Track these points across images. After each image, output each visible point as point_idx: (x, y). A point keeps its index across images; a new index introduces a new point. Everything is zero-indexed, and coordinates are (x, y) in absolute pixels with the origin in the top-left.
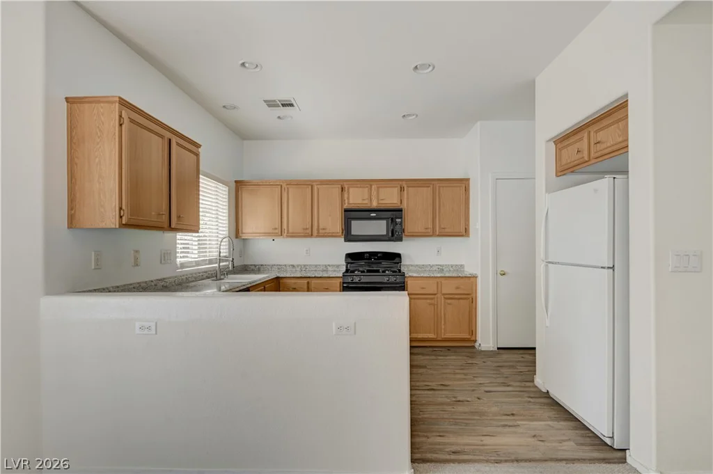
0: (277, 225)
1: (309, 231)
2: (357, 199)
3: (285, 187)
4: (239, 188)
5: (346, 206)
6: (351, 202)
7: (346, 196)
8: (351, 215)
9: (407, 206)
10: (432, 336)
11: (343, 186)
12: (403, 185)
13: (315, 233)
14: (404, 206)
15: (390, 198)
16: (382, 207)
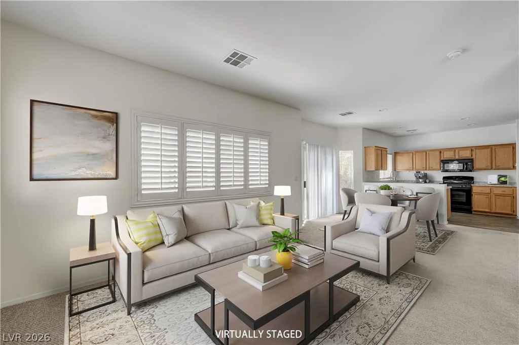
0: (411, 166)
1: (425, 168)
2: (447, 155)
3: (414, 153)
4: (396, 154)
5: (442, 159)
6: (445, 156)
7: (442, 155)
8: (445, 162)
9: (475, 157)
10: (487, 210)
11: (441, 152)
12: (472, 149)
13: (428, 168)
14: (474, 157)
15: (466, 154)
16: (461, 158)
